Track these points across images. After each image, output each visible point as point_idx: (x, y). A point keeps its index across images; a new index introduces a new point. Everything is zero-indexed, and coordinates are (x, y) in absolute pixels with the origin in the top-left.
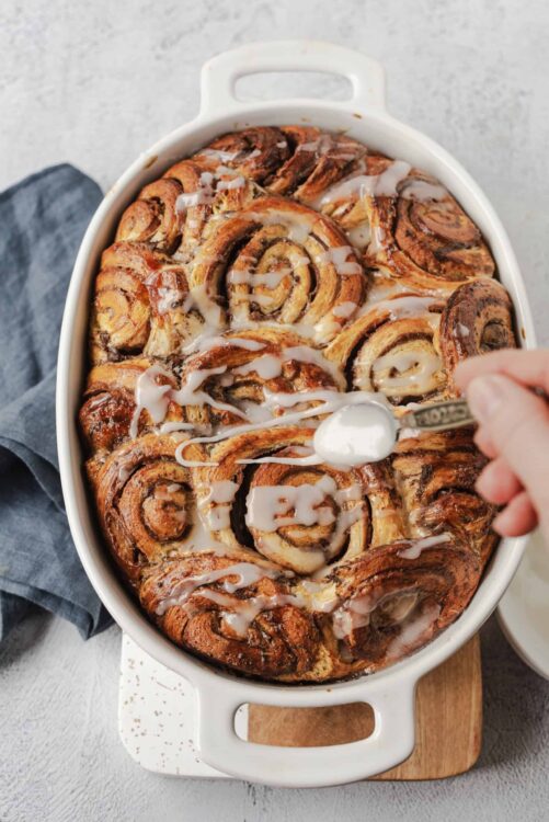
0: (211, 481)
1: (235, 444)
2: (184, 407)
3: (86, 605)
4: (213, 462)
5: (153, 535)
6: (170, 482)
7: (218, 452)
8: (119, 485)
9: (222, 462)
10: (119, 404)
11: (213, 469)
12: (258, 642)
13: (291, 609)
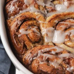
0: (46, 27)
1: (54, 16)
2: (39, 6)
3: (4, 71)
4: (47, 22)
5: (30, 40)
6: (35, 26)
7: (48, 19)
8: (18, 26)
9: (50, 21)
10: (19, 2)
11: (47, 24)
12: (62, 70)
13: (73, 59)
